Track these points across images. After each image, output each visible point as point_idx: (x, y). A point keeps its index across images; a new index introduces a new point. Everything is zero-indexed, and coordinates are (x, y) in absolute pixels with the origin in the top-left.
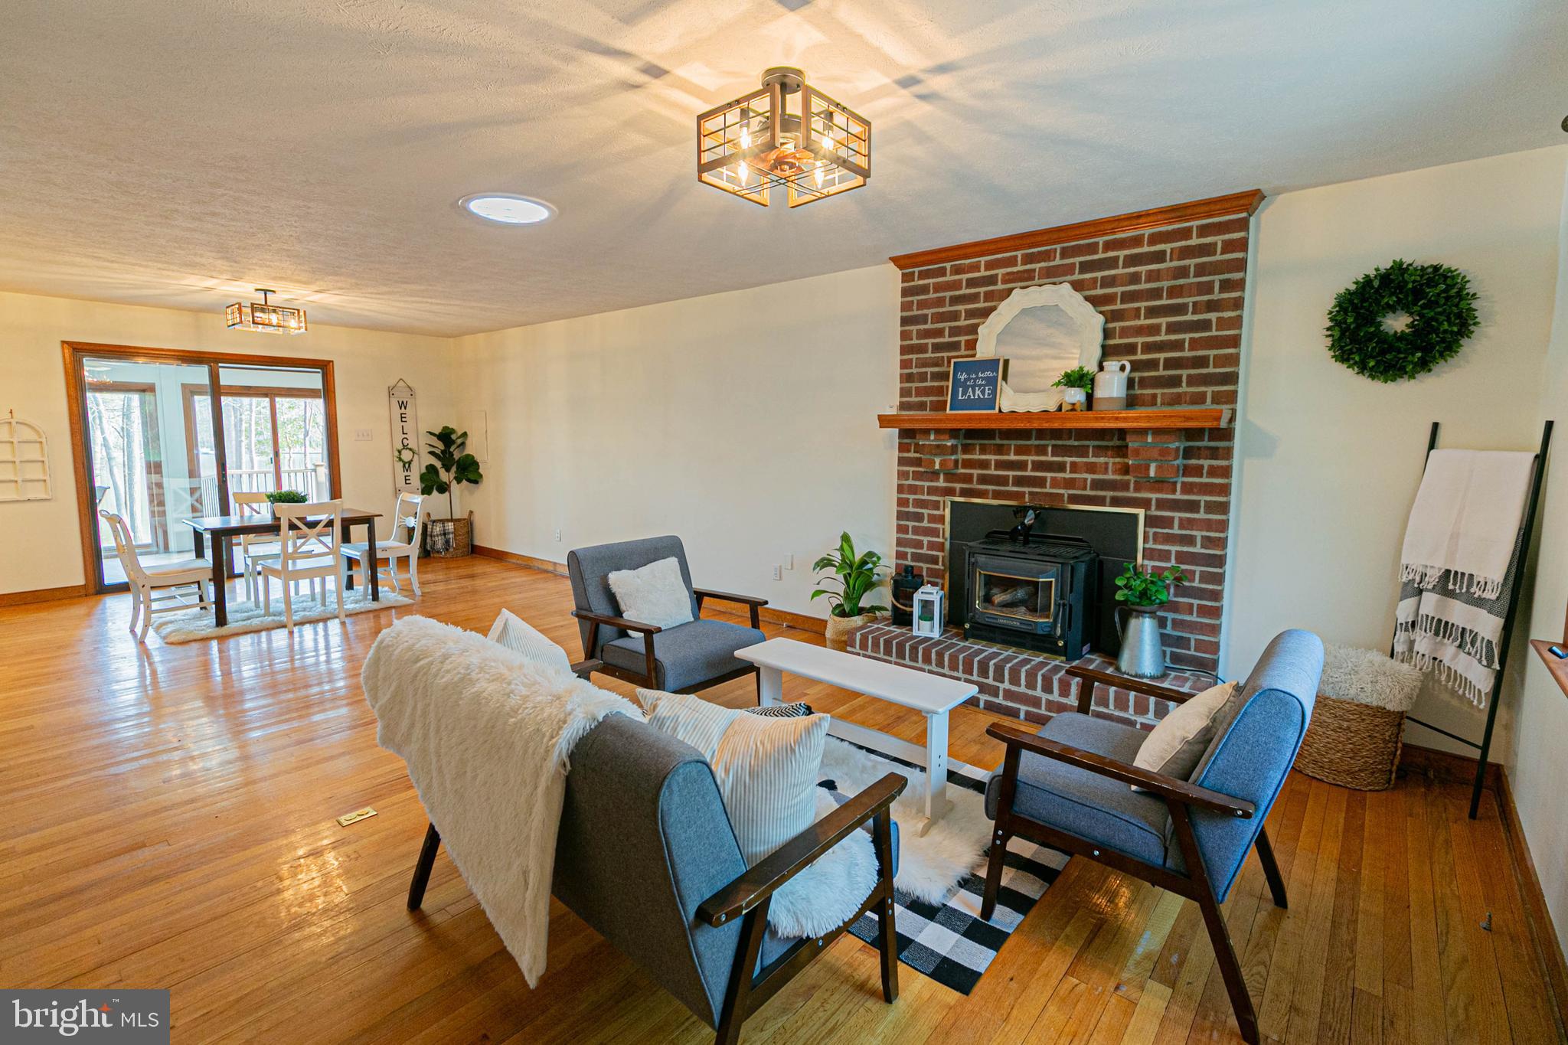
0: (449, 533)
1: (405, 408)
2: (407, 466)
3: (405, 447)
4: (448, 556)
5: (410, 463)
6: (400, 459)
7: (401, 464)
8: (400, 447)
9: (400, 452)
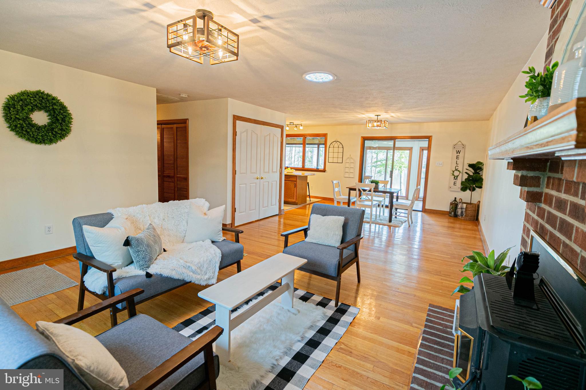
0: (463, 209)
1: (459, 153)
2: (456, 178)
3: (456, 170)
4: (462, 218)
5: (457, 176)
6: (453, 175)
7: (453, 177)
8: (454, 169)
9: (453, 172)
